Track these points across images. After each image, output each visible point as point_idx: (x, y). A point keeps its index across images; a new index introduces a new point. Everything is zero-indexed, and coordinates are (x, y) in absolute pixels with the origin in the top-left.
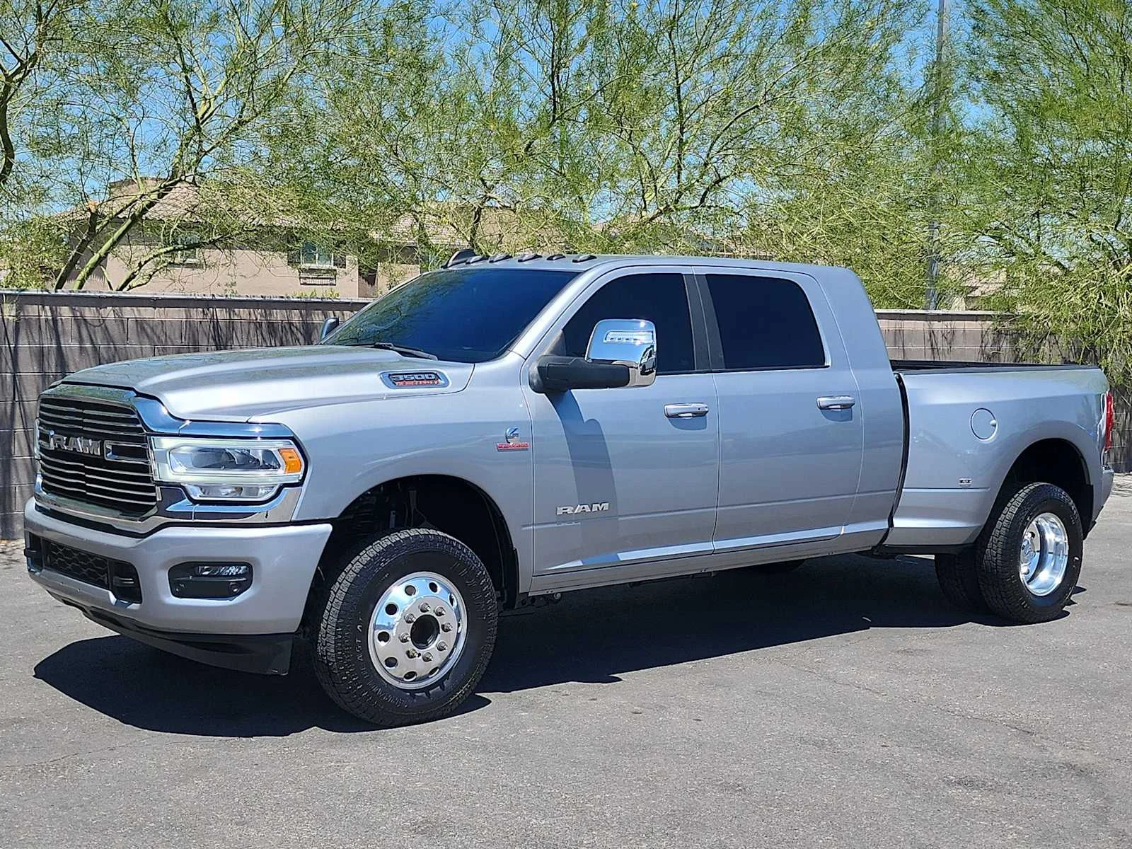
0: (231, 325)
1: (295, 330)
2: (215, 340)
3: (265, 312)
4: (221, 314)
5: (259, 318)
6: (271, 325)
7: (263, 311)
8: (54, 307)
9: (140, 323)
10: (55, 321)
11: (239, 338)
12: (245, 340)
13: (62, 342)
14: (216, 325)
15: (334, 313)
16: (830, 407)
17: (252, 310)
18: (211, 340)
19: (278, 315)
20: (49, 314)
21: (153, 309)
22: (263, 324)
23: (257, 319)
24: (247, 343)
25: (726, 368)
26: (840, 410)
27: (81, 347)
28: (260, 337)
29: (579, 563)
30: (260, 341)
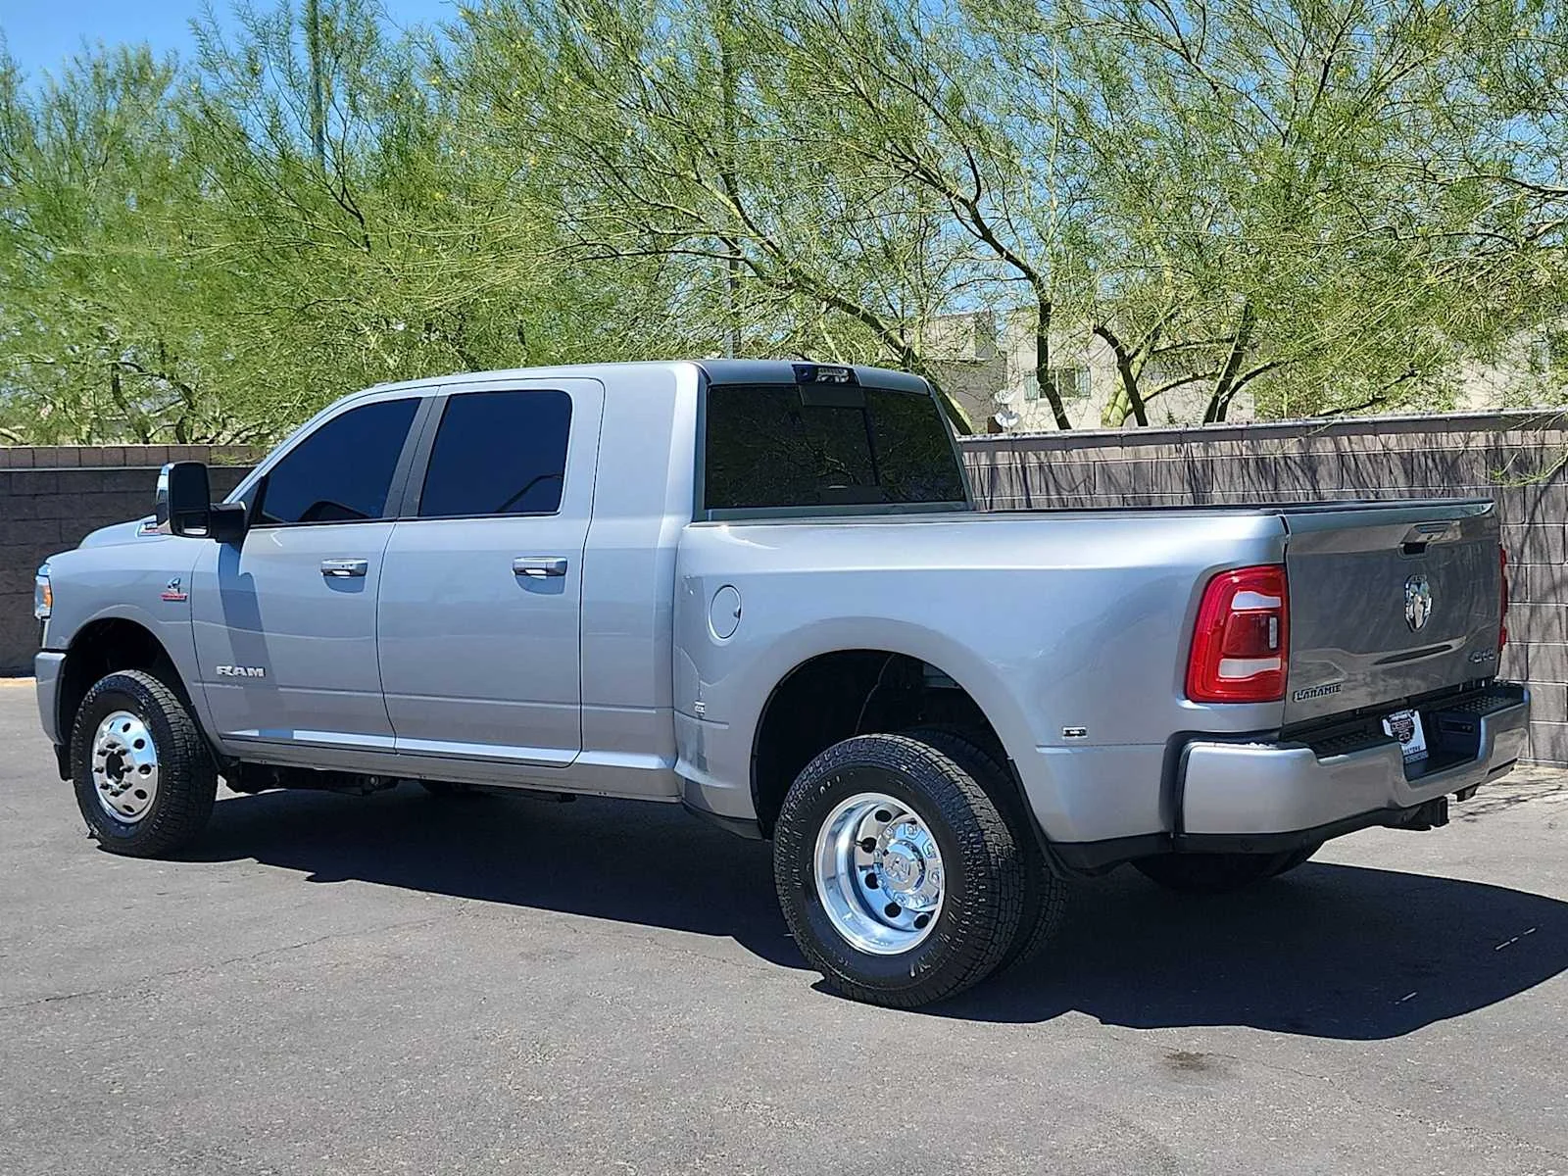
0: (1209, 464)
1: (1293, 466)
2: (1190, 484)
3: (1252, 443)
4: (1197, 451)
5: (1244, 453)
6: (1261, 462)
7: (1249, 442)
8: (1023, 454)
9: (1105, 468)
10: (1024, 468)
11: (1220, 482)
12: (1227, 484)
13: (1031, 493)
14: (1191, 466)
15: (1349, 439)
16: (529, 571)
17: (1234, 442)
18: (1186, 486)
19: (1270, 448)
20: (1018, 462)
21: (1120, 449)
22: (1250, 461)
23: (1242, 455)
24: (1230, 488)
25: (419, 516)
26: (545, 577)
27: (1048, 499)
28: (1246, 479)
29: (256, 733)
30: (1247, 484)
